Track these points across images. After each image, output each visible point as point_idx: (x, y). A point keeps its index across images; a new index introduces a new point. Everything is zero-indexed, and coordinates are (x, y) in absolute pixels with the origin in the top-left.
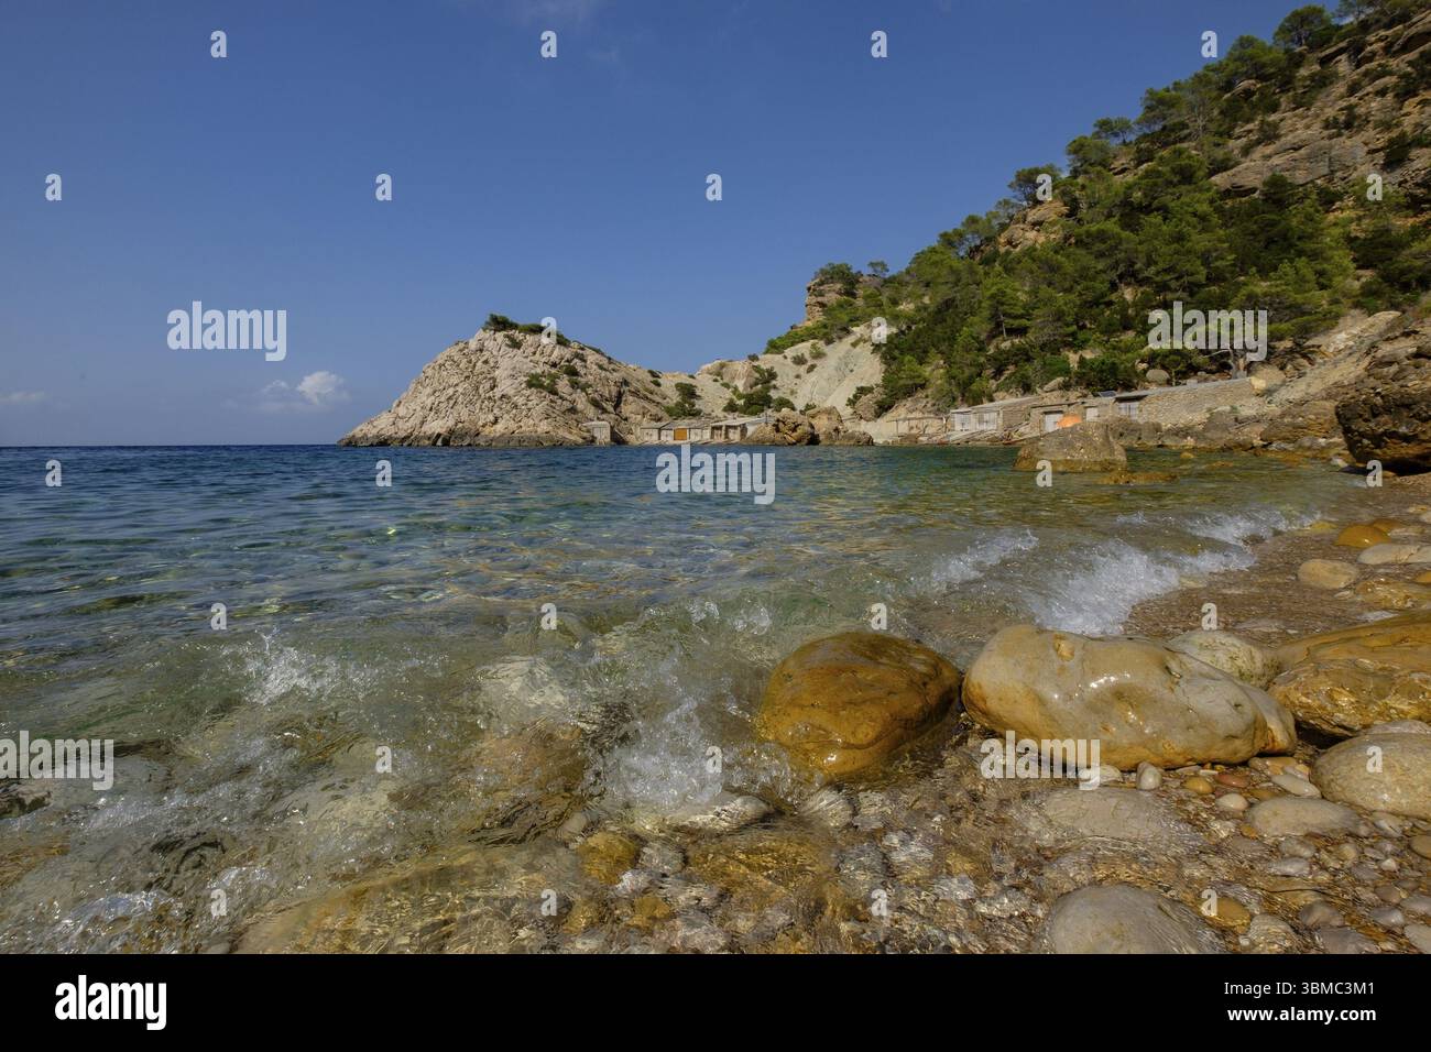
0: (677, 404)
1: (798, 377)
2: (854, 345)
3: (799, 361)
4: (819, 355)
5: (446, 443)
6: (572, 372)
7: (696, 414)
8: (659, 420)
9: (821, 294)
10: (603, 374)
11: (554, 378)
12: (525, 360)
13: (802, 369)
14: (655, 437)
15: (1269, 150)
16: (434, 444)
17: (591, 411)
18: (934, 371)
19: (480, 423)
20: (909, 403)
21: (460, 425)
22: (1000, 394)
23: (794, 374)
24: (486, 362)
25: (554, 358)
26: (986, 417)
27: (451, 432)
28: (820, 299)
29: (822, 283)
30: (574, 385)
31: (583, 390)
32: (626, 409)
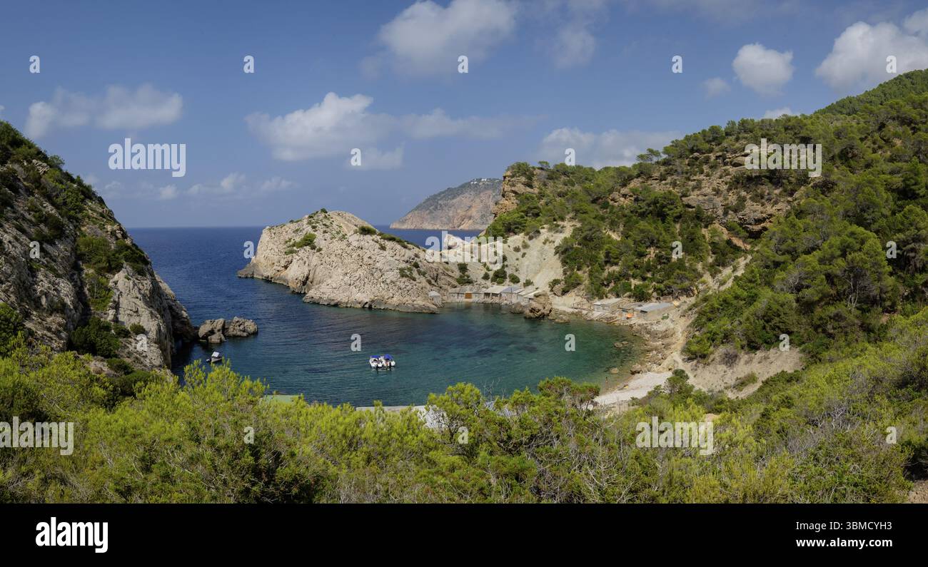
0: (461, 277)
1: (517, 259)
2: (544, 243)
3: (517, 250)
4: (526, 246)
5: (370, 307)
6: (416, 266)
7: (470, 282)
8: (455, 287)
9: (514, 186)
10: (431, 265)
11: (410, 270)
12: (392, 259)
13: (519, 255)
14: (456, 297)
15: (699, 192)
16: (363, 307)
17: (428, 286)
18: (583, 274)
19: (386, 297)
20: (576, 290)
21: (376, 298)
22: (609, 295)
23: (515, 258)
24: (370, 258)
25: (406, 258)
26: (605, 308)
27: (373, 301)
28: (513, 189)
29: (513, 176)
30: (419, 273)
31: (424, 275)
32: (441, 283)
